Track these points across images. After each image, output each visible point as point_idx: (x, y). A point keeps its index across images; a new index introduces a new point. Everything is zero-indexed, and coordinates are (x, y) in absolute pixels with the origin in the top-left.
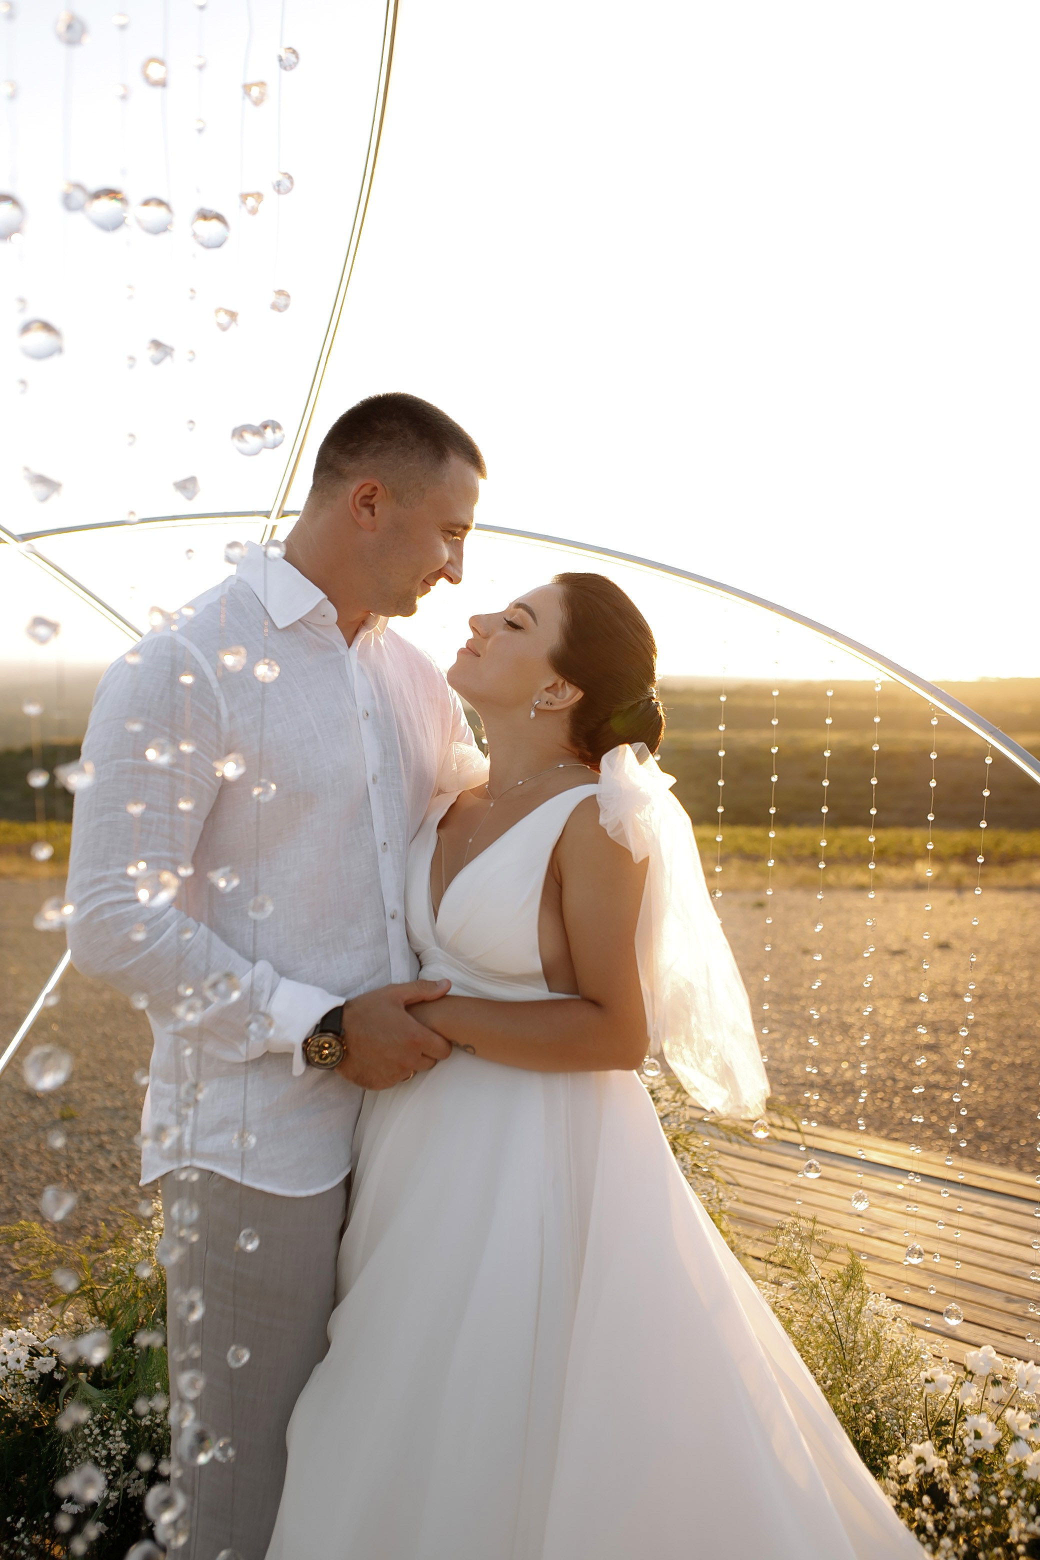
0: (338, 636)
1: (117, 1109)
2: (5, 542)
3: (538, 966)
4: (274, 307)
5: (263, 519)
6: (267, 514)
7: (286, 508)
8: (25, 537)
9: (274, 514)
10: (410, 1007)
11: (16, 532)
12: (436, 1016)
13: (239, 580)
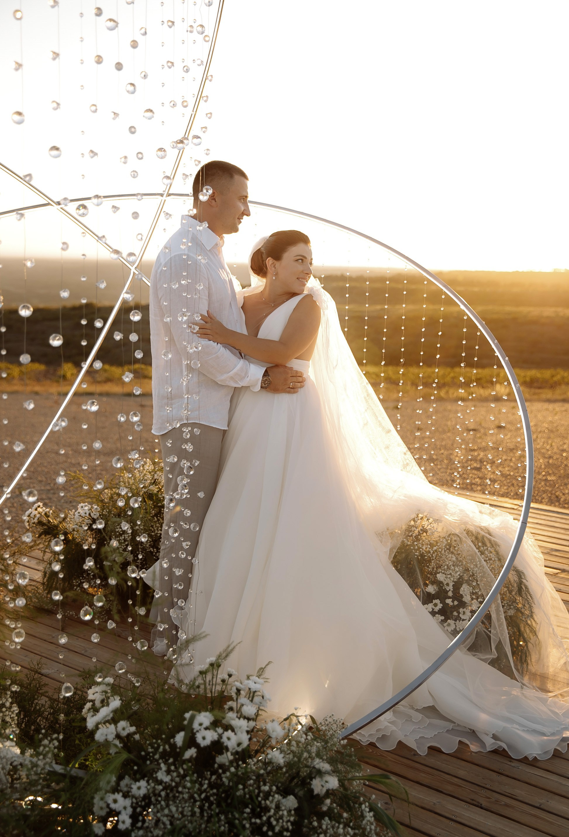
1: (49, 490)
2: (52, 205)
5: (160, 197)
6: (162, 195)
7: (170, 192)
9: (165, 195)
11: (56, 200)
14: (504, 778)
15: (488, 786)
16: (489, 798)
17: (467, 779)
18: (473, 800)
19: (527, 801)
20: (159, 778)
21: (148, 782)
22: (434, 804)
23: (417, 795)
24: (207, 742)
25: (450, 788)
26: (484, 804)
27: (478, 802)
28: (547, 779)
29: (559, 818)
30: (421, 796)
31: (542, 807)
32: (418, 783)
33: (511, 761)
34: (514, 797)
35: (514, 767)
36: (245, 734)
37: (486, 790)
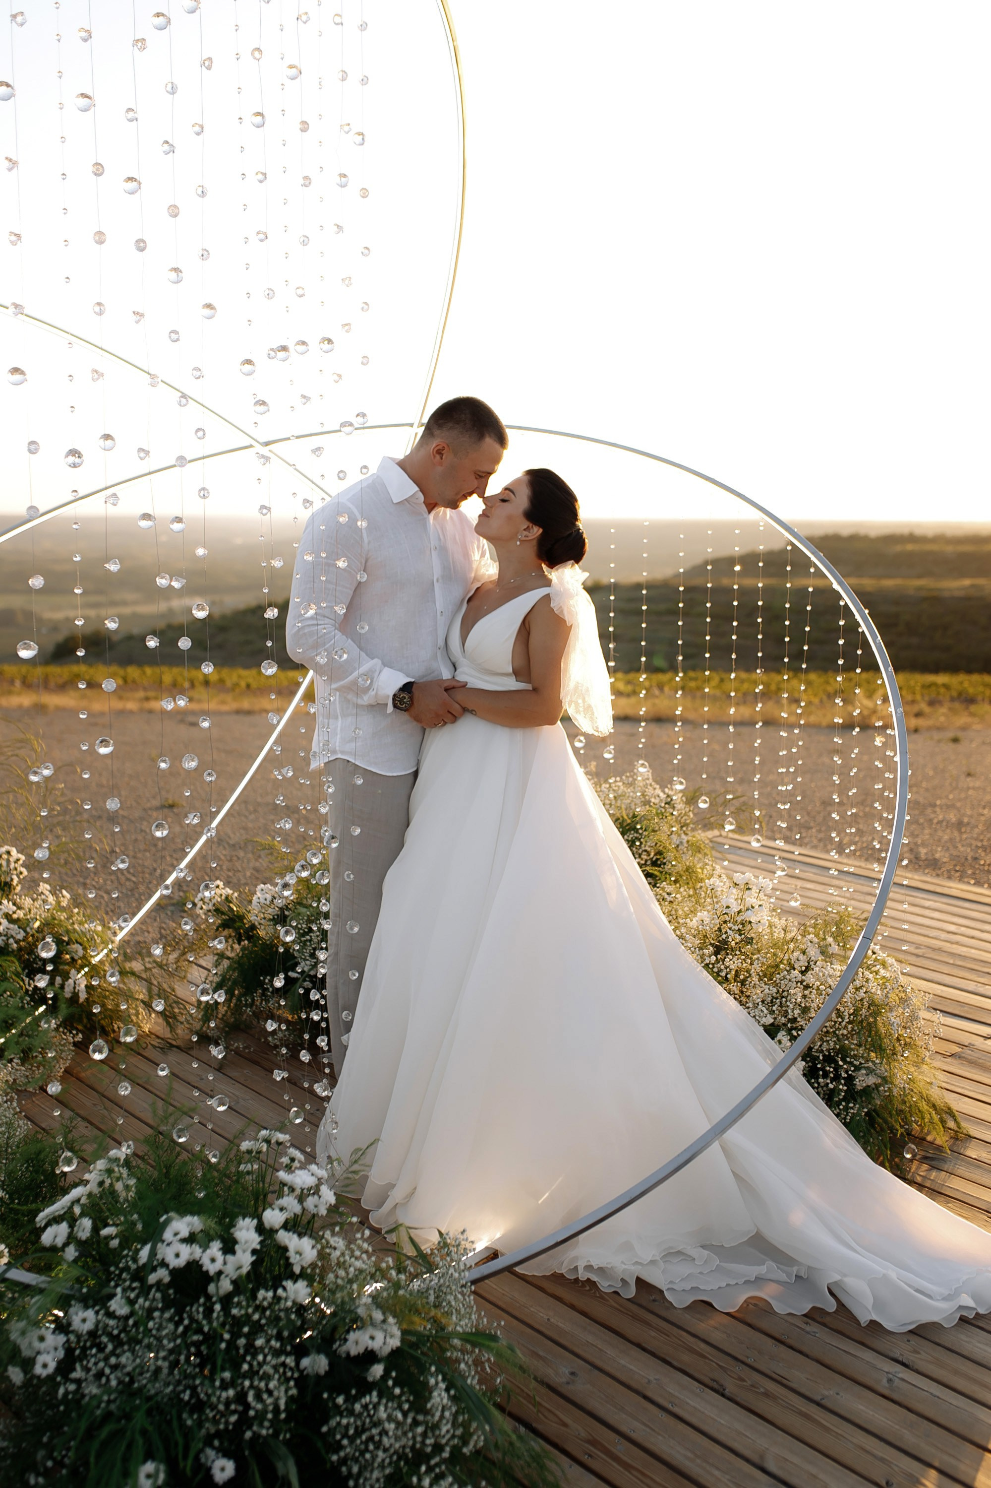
0: (424, 508)
2: (256, 447)
3: (511, 670)
4: (363, 363)
6: (411, 425)
8: (267, 444)
9: (416, 425)
10: (446, 690)
12: (459, 696)
13: (378, 476)
14: (782, 1348)
15: (750, 1361)
16: (743, 1380)
17: (721, 1347)
18: (714, 1381)
19: (803, 1390)
20: (112, 1309)
21: (97, 1313)
22: (649, 1382)
23: (628, 1365)
24: (181, 1262)
25: (685, 1359)
26: (730, 1387)
27: (722, 1386)
28: (855, 1356)
29: (845, 1423)
30: (632, 1367)
31: (823, 1402)
32: (639, 1346)
33: (807, 1323)
34: (785, 1381)
35: (808, 1333)
36: (248, 1254)
37: (744, 1367)
